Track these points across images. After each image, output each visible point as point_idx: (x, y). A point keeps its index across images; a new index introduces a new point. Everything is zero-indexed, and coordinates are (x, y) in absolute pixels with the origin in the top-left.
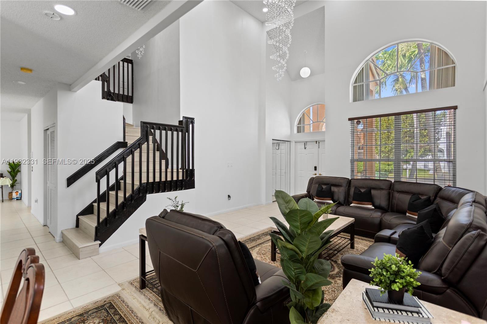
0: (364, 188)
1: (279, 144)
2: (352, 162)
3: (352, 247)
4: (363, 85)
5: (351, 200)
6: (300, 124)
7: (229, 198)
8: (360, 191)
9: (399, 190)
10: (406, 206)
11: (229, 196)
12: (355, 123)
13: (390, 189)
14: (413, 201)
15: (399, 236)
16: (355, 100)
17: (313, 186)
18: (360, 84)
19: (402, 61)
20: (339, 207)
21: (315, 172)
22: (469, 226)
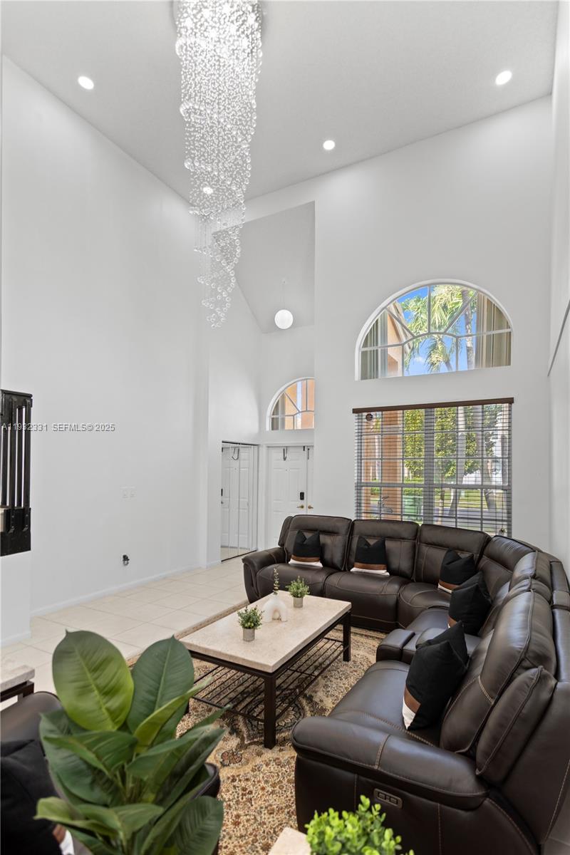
0: (374, 536)
1: (239, 450)
2: (359, 488)
3: (347, 657)
4: (377, 350)
5: (352, 559)
6: (277, 414)
7: (126, 562)
8: (368, 544)
9: (429, 541)
10: (437, 570)
11: (125, 558)
12: (364, 417)
13: (415, 539)
14: (448, 564)
15: (417, 647)
16: (364, 376)
17: (289, 534)
18: (372, 348)
19: (441, 317)
20: (331, 574)
21: (301, 503)
22: (523, 656)
